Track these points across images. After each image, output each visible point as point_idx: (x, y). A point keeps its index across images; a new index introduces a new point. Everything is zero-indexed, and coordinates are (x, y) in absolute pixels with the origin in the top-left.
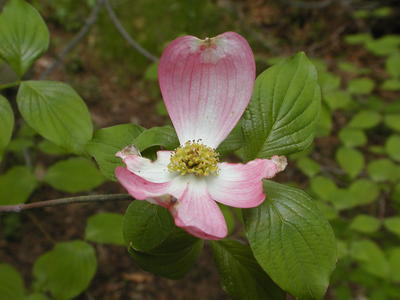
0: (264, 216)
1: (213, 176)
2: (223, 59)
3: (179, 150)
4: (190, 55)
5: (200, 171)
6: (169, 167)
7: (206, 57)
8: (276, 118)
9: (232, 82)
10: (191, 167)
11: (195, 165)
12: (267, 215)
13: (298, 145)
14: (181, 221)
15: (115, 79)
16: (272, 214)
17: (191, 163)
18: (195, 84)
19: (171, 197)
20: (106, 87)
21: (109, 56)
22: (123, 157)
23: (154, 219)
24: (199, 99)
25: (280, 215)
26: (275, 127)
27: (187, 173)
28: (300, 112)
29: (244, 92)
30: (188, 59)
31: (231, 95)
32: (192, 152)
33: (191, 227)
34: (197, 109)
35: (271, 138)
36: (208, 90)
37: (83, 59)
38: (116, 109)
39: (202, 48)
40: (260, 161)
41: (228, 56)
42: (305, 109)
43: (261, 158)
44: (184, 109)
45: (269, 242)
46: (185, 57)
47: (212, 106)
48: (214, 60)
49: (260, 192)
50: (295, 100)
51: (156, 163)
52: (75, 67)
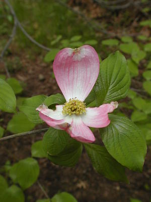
0: (110, 131)
1: (84, 114)
2: (84, 58)
3: (66, 104)
4: (68, 57)
5: (78, 113)
6: (62, 112)
7: (76, 58)
8: (109, 84)
9: (88, 69)
10: (73, 111)
11: (75, 110)
12: (111, 131)
13: (122, 96)
14: (74, 135)
15: (28, 56)
16: (113, 130)
17: (73, 109)
18: (71, 72)
19: (68, 124)
20: (24, 61)
21: (23, 45)
22: (40, 110)
23: (57, 139)
24: (73, 79)
25: (117, 130)
26: (110, 88)
27: (72, 114)
28: (120, 80)
29: (94, 73)
30: (67, 59)
31: (88, 75)
32: (73, 104)
33: (78, 137)
34: (73, 83)
35: (108, 94)
36: (77, 74)
37: (10, 48)
38: (30, 71)
39: (74, 53)
40: (105, 105)
41: (86, 56)
42: (123, 78)
43: (106, 103)
44: (66, 84)
45: (114, 144)
46: (66, 58)
47: (80, 82)
48: (79, 59)
49: (107, 119)
50: (118, 74)
51: (56, 111)
52: (7, 53)
